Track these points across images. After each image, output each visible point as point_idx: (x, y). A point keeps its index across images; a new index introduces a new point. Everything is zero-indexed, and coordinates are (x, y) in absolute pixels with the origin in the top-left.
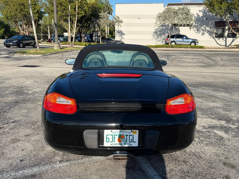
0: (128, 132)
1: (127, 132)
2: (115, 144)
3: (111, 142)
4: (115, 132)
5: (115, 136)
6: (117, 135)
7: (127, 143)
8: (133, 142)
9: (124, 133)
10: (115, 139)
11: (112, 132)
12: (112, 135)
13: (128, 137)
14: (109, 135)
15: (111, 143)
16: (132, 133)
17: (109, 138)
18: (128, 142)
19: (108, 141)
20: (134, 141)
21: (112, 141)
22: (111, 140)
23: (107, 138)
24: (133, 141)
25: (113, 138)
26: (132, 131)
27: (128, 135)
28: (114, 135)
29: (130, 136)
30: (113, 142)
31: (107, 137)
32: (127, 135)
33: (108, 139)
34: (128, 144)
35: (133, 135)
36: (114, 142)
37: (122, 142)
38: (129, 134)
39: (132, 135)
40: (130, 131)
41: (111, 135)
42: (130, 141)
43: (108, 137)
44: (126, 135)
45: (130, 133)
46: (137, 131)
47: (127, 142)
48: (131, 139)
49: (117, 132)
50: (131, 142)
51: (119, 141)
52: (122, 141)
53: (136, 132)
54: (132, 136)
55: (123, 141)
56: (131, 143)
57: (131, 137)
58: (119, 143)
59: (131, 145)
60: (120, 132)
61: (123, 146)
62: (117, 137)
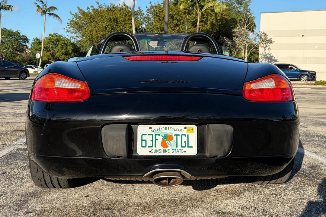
0: (179, 130)
1: (177, 130)
2: (157, 151)
3: (149, 147)
4: (156, 130)
5: (157, 137)
6: (159, 135)
7: (177, 148)
8: (188, 147)
9: (172, 131)
11: (152, 129)
12: (152, 135)
13: (179, 138)
14: (146, 135)
15: (150, 149)
16: (185, 131)
18: (179, 147)
19: (144, 145)
20: (189, 146)
22: (149, 143)
23: (142, 140)
24: (187, 145)
25: (154, 141)
26: (185, 128)
27: (179, 135)
28: (156, 135)
29: (183, 136)
32: (177, 135)
33: (144, 142)
34: (180, 150)
35: (188, 135)
36: (155, 147)
37: (170, 148)
38: (181, 133)
39: (185, 135)
40: (182, 127)
41: (149, 135)
42: (183, 145)
43: (144, 138)
44: (175, 135)
45: (183, 131)
46: (195, 128)
47: (177, 147)
48: (185, 142)
49: (161, 129)
50: (185, 147)
51: (164, 145)
52: (169, 145)
53: (192, 129)
54: (185, 136)
55: (171, 146)
56: (184, 149)
57: (185, 139)
58: (163, 149)
59: (185, 152)
60: (165, 129)
61: (170, 153)
62: (160, 138)
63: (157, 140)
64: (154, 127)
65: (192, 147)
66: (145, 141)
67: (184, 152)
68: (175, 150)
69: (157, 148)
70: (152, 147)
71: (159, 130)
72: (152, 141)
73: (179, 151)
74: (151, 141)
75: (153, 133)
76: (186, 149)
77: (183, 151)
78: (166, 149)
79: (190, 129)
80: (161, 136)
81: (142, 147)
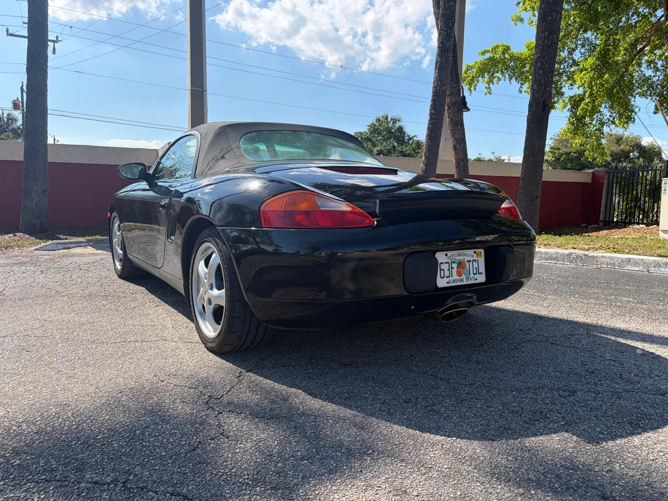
0: (470, 255)
2: (454, 281)
3: (447, 277)
4: (451, 257)
5: (453, 265)
6: (454, 263)
8: (479, 274)
9: (465, 257)
10: (452, 270)
11: (448, 256)
12: (448, 263)
13: (471, 264)
14: (443, 263)
15: (447, 280)
16: (475, 256)
17: (444, 270)
18: (472, 275)
19: (442, 276)
22: (447, 274)
23: (441, 270)
24: (478, 271)
26: (475, 252)
27: (471, 261)
28: (452, 263)
29: (474, 262)
30: (451, 278)
32: (469, 261)
33: (442, 272)
34: (473, 278)
35: (478, 260)
36: (452, 276)
37: (464, 276)
38: (471, 259)
39: (475, 260)
40: (471, 252)
41: (446, 263)
42: (475, 272)
43: (442, 267)
44: (468, 261)
45: (473, 256)
46: (483, 251)
47: (470, 274)
48: (476, 269)
49: (455, 256)
50: (476, 274)
51: (459, 274)
52: (463, 273)
53: (481, 253)
55: (465, 274)
56: (477, 276)
57: (475, 265)
58: (458, 278)
60: (459, 255)
61: (466, 282)
62: (455, 266)
63: (453, 268)
64: (450, 253)
65: (481, 273)
67: (477, 279)
68: (469, 278)
69: (454, 278)
70: (450, 276)
71: (453, 257)
72: (449, 270)
75: (449, 261)
77: (475, 278)
78: (461, 278)
79: (479, 253)
80: (456, 264)
81: (441, 278)
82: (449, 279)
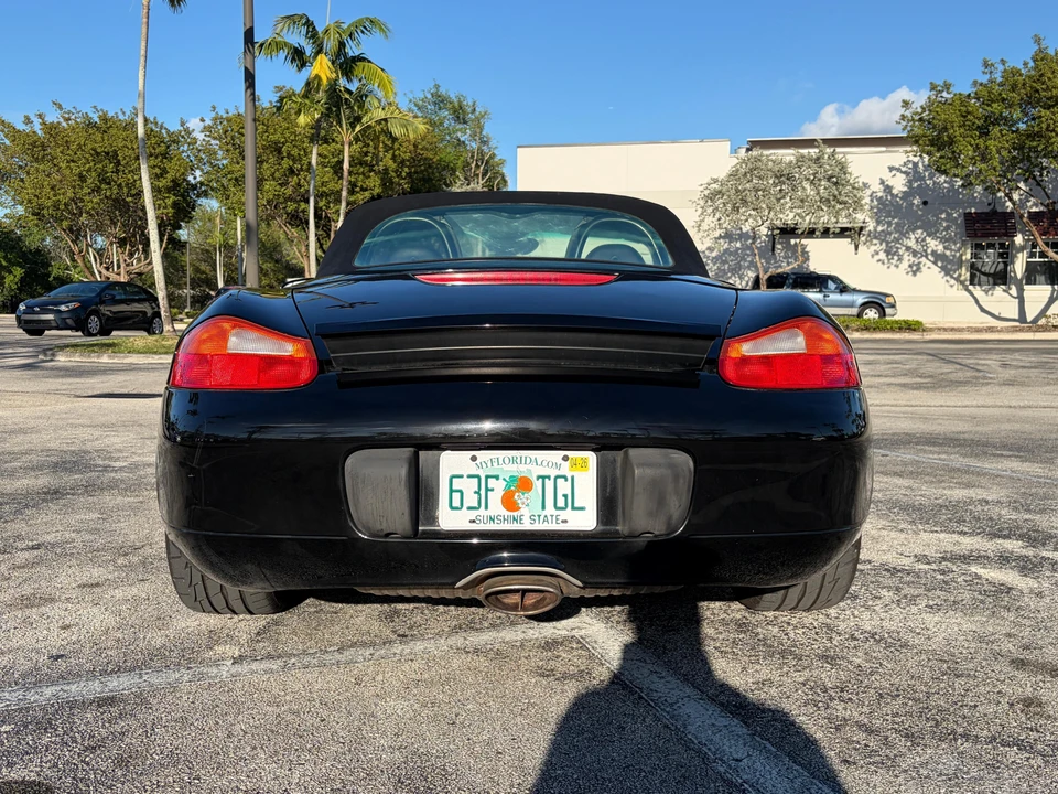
0: (550, 464)
1: (545, 463)
2: (492, 519)
3: (469, 508)
4: (489, 464)
5: (492, 482)
6: (497, 477)
7: (544, 513)
8: (573, 508)
9: (530, 467)
10: (489, 493)
11: (477, 462)
12: (478, 477)
13: (549, 484)
14: (462, 476)
15: (473, 515)
16: (565, 468)
17: (461, 491)
18: (550, 509)
19: (456, 503)
20: (576, 505)
21: (476, 505)
22: (471, 500)
23: (452, 491)
24: (571, 503)
25: (483, 492)
26: (566, 458)
27: (549, 477)
28: (487, 477)
29: (560, 481)
30: (482, 511)
31: (454, 488)
32: (543, 477)
33: (456, 496)
34: (552, 516)
35: (573, 478)
36: (486, 508)
37: (525, 511)
38: (553, 473)
39: (565, 478)
40: (557, 455)
41: (470, 476)
42: (561, 503)
43: (457, 484)
44: (538, 478)
45: (559, 467)
46: (592, 457)
47: (543, 508)
48: (565, 496)
49: (501, 462)
50: (565, 508)
51: (509, 503)
52: (523, 503)
53: (585, 461)
54: (566, 480)
55: (528, 505)
56: (563, 515)
58: (507, 513)
59: (566, 521)
60: (513, 460)
61: (527, 526)
62: (499, 487)
63: (492, 490)
64: (483, 455)
65: (582, 509)
66: (459, 494)
67: (563, 521)
68: (539, 516)
69: (491, 512)
70: (478, 509)
71: (495, 464)
72: (478, 493)
73: (549, 518)
74: (475, 492)
75: (480, 472)
76: (567, 514)
77: (561, 518)
78: (515, 514)
79: (579, 461)
80: (501, 480)
81: (452, 508)
82: (475, 513)
